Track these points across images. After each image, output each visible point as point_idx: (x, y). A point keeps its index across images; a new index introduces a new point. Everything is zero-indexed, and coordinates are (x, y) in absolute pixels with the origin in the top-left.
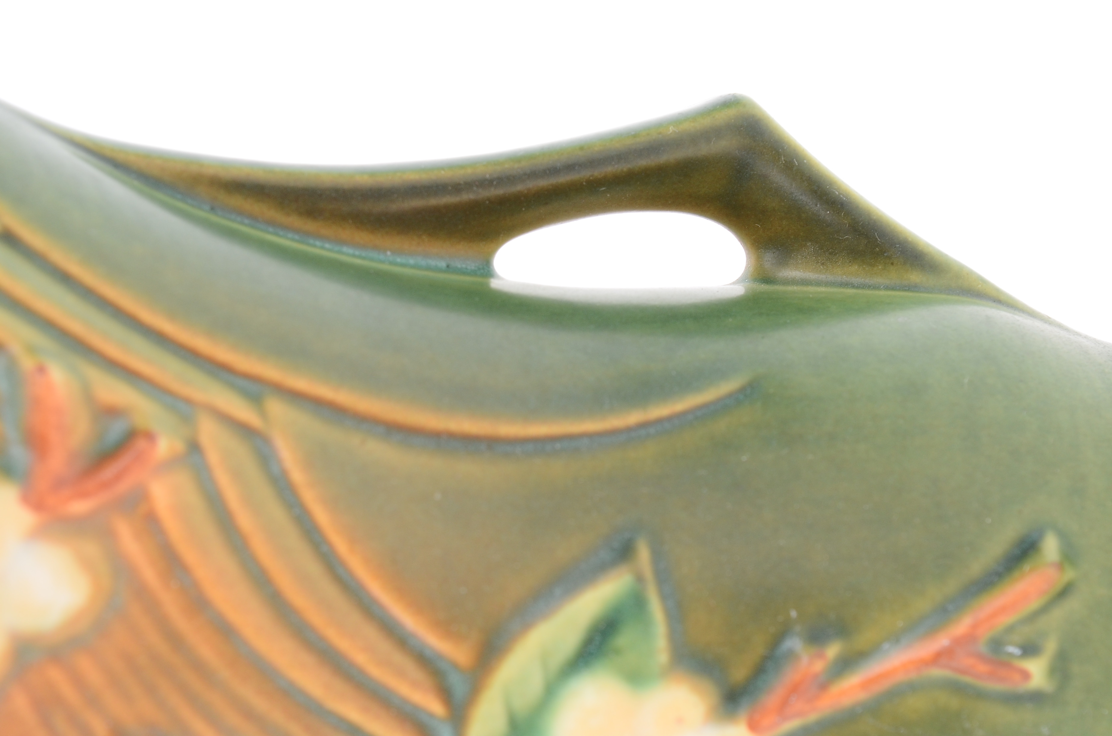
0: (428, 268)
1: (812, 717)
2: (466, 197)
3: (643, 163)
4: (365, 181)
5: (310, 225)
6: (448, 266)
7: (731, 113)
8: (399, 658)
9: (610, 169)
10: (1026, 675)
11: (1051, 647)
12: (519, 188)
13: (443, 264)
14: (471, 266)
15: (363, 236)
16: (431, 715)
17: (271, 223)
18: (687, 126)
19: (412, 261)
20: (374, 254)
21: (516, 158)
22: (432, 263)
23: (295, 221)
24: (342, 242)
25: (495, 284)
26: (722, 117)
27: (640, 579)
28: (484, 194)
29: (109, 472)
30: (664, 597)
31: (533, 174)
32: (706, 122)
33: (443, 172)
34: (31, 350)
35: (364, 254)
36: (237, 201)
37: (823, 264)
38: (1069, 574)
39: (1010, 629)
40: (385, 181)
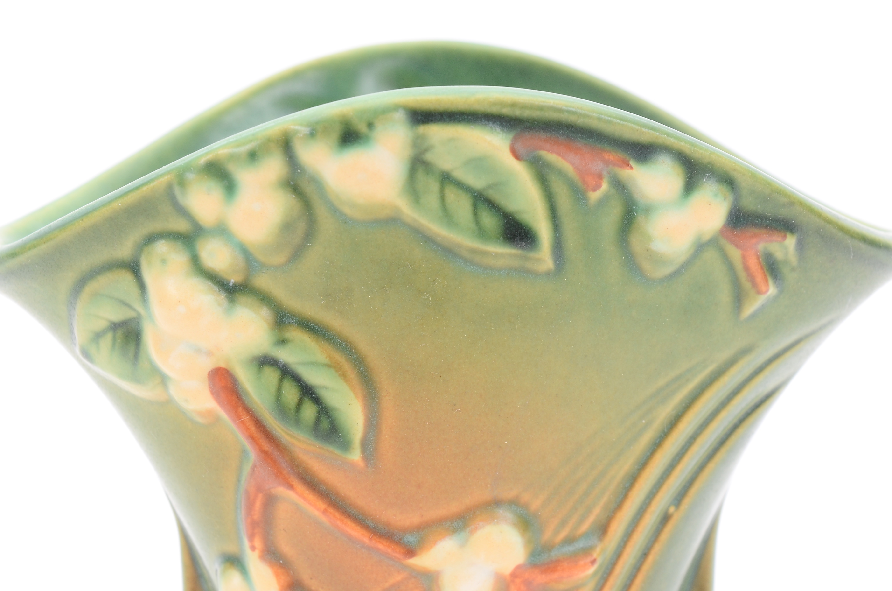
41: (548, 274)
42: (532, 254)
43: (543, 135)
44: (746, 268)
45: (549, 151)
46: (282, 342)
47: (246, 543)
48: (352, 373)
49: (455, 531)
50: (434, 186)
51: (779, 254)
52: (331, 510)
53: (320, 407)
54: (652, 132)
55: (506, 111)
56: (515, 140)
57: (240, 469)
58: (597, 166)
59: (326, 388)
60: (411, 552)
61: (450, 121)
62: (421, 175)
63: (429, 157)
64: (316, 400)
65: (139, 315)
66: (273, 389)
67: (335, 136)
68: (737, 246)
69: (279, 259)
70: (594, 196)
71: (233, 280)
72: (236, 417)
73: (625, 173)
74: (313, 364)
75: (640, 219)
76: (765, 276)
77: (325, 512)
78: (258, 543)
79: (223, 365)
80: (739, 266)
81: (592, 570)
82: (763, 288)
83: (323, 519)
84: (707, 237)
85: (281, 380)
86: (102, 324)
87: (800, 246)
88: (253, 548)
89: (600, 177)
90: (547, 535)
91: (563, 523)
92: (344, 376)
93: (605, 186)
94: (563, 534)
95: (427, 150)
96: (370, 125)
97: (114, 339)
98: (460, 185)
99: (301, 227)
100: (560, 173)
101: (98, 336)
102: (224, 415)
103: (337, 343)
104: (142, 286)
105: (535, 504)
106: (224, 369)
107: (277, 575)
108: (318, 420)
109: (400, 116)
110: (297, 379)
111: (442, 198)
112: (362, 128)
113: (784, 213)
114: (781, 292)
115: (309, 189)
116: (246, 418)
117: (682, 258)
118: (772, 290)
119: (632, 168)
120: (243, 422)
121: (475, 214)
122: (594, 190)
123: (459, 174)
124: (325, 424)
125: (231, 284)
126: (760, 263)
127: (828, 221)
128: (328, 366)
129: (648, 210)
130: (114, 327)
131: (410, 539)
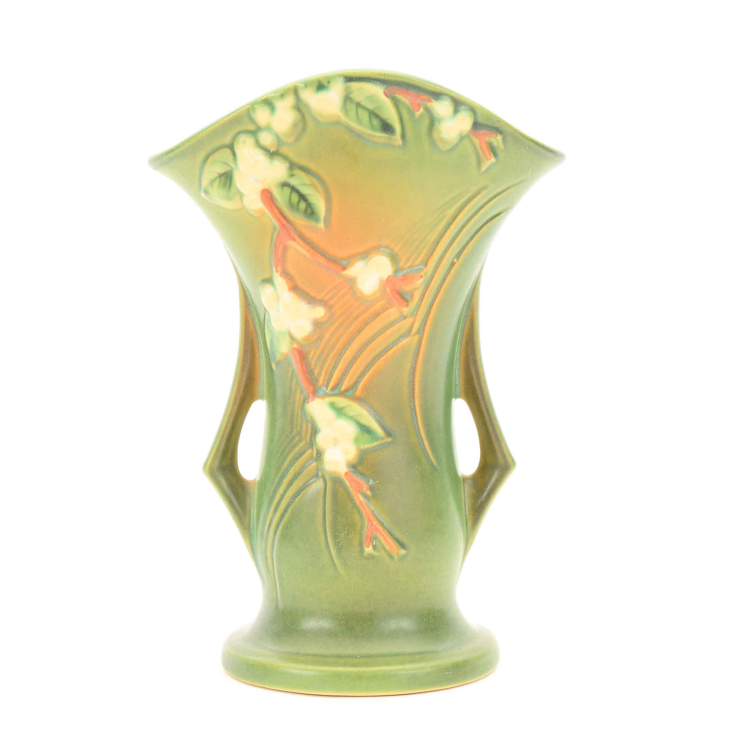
0: (456, 379)
1: (350, 490)
2: (477, 387)
3: (493, 437)
4: (478, 358)
5: (464, 343)
6: (456, 385)
7: (511, 462)
8: (355, 377)
9: (490, 427)
10: (368, 547)
11: (376, 554)
12: (482, 402)
13: (457, 383)
14: (457, 392)
15: (462, 359)
16: (341, 388)
17: (463, 333)
18: (505, 449)
19: (457, 374)
20: (458, 363)
21: (490, 400)
22: (457, 380)
23: (464, 340)
24: (460, 353)
25: (453, 400)
26: (509, 459)
27: (382, 439)
28: (479, 392)
29: (397, 296)
30: (378, 446)
31: (486, 406)
32: (507, 455)
33: (483, 379)
34: (426, 273)
35: (457, 360)
36: (468, 322)
37: (470, 496)
38: (396, 558)
39: (380, 541)
40: (479, 363)
41: (400, 146)
42: (393, 137)
43: (396, 87)
44: (481, 148)
45: (399, 94)
46: (292, 175)
47: (274, 269)
48: (320, 189)
49: (363, 259)
50: (354, 107)
51: (495, 144)
52: (311, 250)
53: (307, 203)
54: (440, 88)
55: (381, 77)
56: (386, 89)
57: (272, 236)
58: (418, 101)
59: (310, 195)
60: (344, 269)
61: (360, 81)
62: (348, 103)
63: (352, 96)
64: (306, 200)
65: (232, 169)
66: (288, 196)
67: (315, 86)
68: (478, 138)
69: (291, 140)
70: (418, 114)
71: (272, 150)
72: (271, 211)
73: (429, 104)
74: (304, 185)
75: (436, 124)
76: (490, 152)
77: (308, 251)
78: (279, 269)
79: (267, 188)
80: (478, 147)
81: (421, 281)
82: (489, 158)
83: (308, 255)
84: (464, 133)
85: (291, 192)
86: (216, 175)
87: (504, 140)
88: (277, 272)
89: (419, 105)
90: (402, 264)
91: (408, 260)
92: (317, 189)
93: (422, 110)
94: (408, 265)
95: (350, 93)
96: (329, 82)
97: (220, 181)
98: (364, 108)
99: (301, 125)
100: (403, 104)
101: (213, 181)
102: (267, 211)
103: (314, 176)
104: (234, 154)
105: (396, 249)
106: (267, 189)
107: (287, 283)
108: (306, 208)
109: (341, 80)
110: (298, 192)
111: (357, 113)
112: (325, 83)
113: (496, 125)
114: (498, 161)
115: (304, 110)
116: (276, 211)
117: (455, 142)
118: (493, 160)
119: (432, 102)
120: (274, 213)
121: (370, 120)
122: (418, 111)
123: (363, 103)
124: (309, 211)
125: (271, 152)
126: (487, 146)
127: (516, 131)
128: (311, 185)
129: (440, 120)
130: (221, 176)
131: (344, 262)
